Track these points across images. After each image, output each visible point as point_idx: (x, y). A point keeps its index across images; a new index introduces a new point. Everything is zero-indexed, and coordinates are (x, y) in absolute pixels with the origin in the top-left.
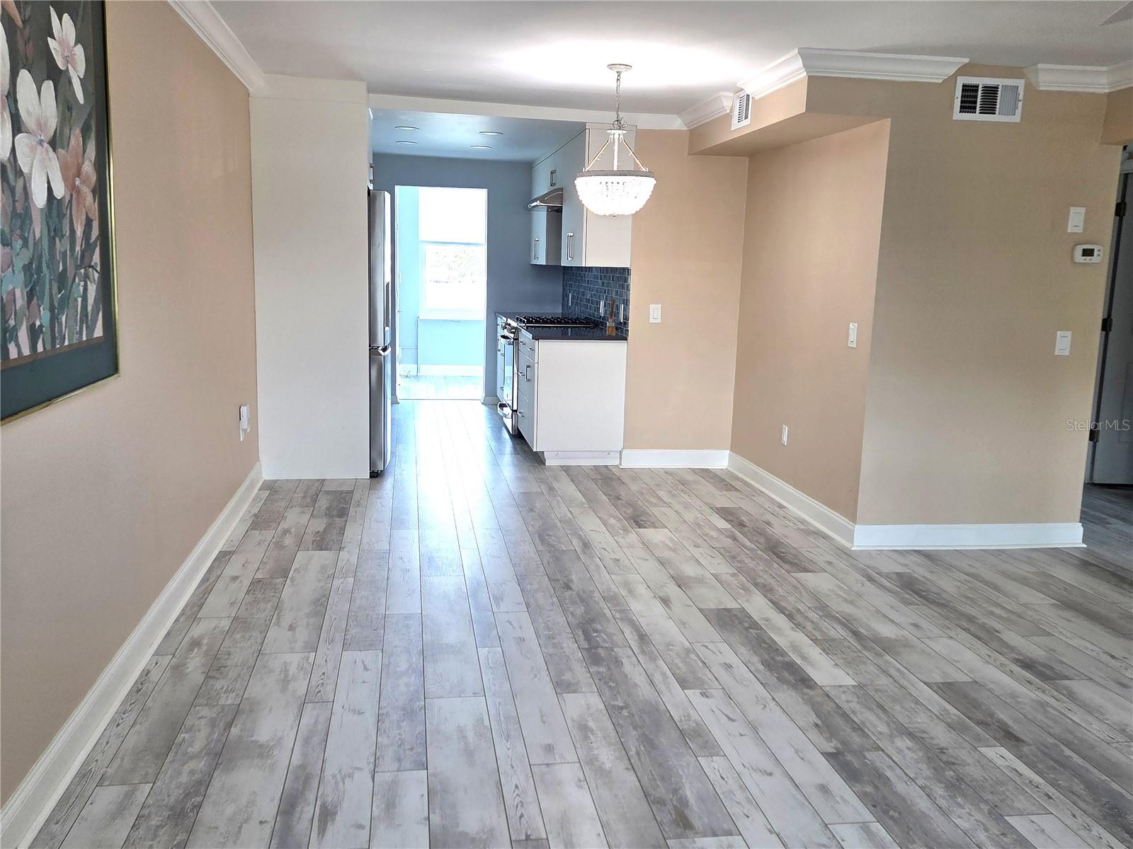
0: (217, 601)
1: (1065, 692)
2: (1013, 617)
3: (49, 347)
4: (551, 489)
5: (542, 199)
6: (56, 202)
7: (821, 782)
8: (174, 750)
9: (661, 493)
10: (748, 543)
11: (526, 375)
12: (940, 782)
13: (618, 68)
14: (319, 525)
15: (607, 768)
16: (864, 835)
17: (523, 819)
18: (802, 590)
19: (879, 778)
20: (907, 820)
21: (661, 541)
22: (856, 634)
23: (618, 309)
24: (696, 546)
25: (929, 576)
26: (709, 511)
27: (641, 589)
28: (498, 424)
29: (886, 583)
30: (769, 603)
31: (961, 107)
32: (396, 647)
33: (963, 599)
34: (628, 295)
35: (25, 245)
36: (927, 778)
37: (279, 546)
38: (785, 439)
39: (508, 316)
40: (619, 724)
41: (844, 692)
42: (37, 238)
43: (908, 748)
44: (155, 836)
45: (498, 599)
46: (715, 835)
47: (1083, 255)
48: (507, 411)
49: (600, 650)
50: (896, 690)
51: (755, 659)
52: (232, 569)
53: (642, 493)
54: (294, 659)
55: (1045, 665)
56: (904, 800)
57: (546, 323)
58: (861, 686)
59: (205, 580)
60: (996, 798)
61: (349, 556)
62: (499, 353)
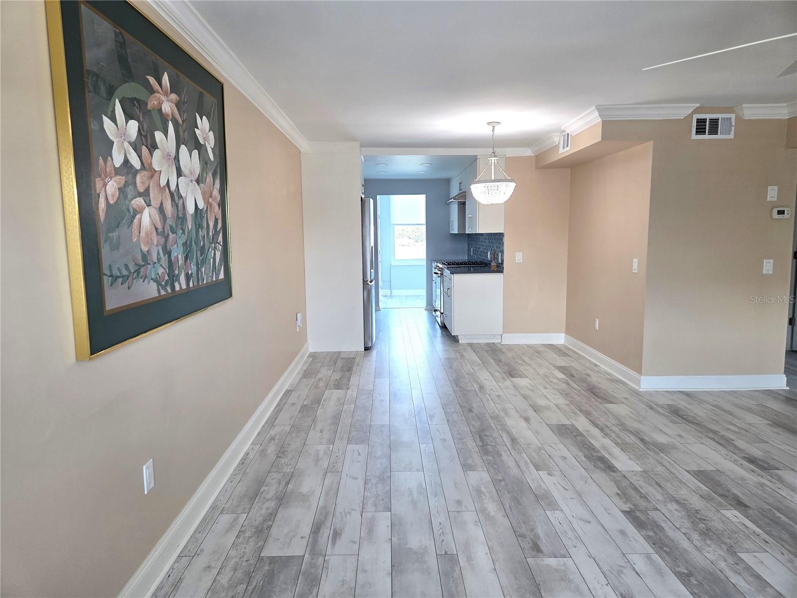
0: (284, 417)
1: (776, 477)
2: (743, 432)
3: (196, 284)
4: (462, 356)
5: (454, 198)
6: (199, 210)
7: (621, 528)
8: (259, 496)
9: (525, 358)
10: (576, 386)
11: (447, 294)
12: (696, 531)
13: (493, 124)
14: (337, 376)
15: (492, 514)
16: (648, 562)
17: (443, 542)
18: (609, 414)
19: (657, 527)
20: (675, 553)
21: (525, 385)
22: (642, 440)
23: (498, 255)
24: (545, 388)
25: (688, 406)
26: (553, 368)
27: (513, 412)
28: (433, 320)
29: (661, 410)
30: (588, 421)
31: (696, 132)
32: (376, 442)
33: (710, 420)
34: (503, 248)
35: (184, 232)
36: (688, 528)
37: (316, 387)
38: (597, 326)
39: (437, 262)
40: (499, 490)
41: (635, 475)
42: (190, 229)
43: (676, 510)
44: (248, 542)
45: (432, 417)
46: (556, 557)
47: (778, 214)
48: (438, 313)
49: (488, 447)
50: (667, 474)
51: (581, 454)
52: (292, 399)
53: (514, 358)
54: (322, 448)
55: (763, 461)
56: (673, 541)
57: (459, 265)
58: (645, 472)
59: (278, 405)
60: (732, 542)
61: (352, 393)
62: (433, 282)
